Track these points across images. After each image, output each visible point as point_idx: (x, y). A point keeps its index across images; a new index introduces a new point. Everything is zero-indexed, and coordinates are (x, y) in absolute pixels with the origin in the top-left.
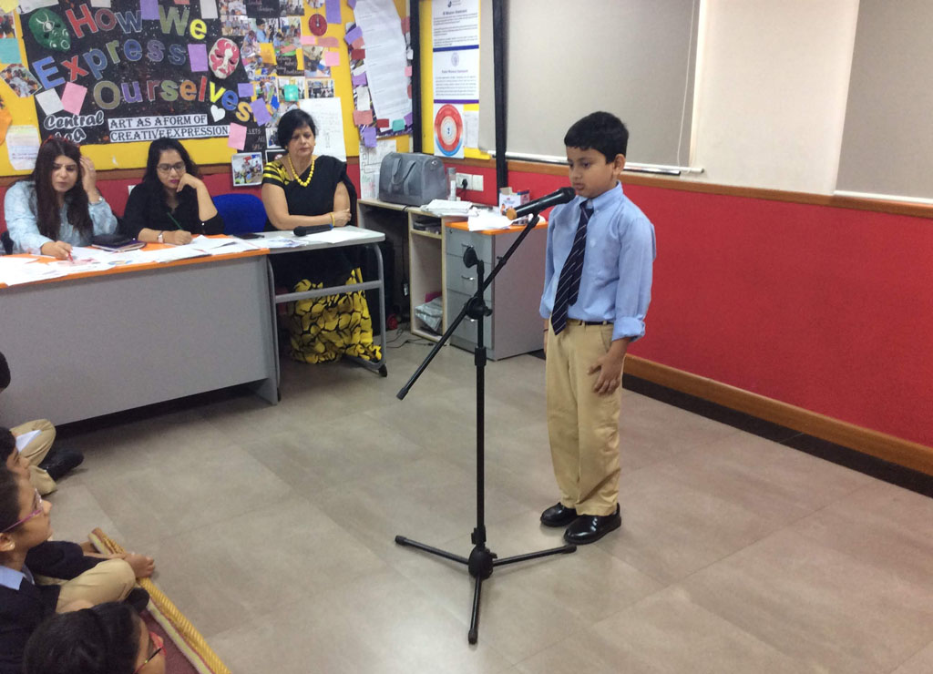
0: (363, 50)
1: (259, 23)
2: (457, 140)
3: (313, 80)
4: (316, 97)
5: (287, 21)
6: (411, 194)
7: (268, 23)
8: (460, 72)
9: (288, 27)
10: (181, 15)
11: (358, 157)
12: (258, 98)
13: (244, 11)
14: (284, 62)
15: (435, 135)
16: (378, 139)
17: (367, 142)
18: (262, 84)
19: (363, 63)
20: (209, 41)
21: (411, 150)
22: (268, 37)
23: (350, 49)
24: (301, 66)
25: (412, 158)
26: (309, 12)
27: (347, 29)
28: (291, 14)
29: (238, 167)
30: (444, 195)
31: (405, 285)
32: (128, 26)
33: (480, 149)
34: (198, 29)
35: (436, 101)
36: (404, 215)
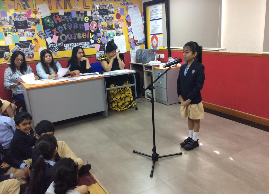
0: (131, 22)
1: (103, 16)
2: (157, 45)
3: (117, 31)
4: (118, 35)
5: (110, 15)
6: (144, 60)
7: (105, 16)
8: (157, 26)
9: (110, 17)
10: (82, 15)
11: (130, 51)
12: (103, 37)
13: (99, 14)
14: (109, 26)
15: (151, 44)
16: (135, 46)
17: (132, 47)
18: (104, 33)
19: (131, 25)
20: (89, 22)
21: (145, 48)
22: (105, 20)
23: (127, 22)
24: (114, 27)
25: (144, 50)
26: (116, 13)
27: (126, 16)
28: (111, 14)
29: (98, 55)
30: (153, 60)
31: (143, 85)
32: (68, 20)
33: (163, 47)
34: (87, 19)
35: (151, 34)
36: (142, 66)
